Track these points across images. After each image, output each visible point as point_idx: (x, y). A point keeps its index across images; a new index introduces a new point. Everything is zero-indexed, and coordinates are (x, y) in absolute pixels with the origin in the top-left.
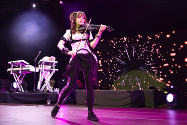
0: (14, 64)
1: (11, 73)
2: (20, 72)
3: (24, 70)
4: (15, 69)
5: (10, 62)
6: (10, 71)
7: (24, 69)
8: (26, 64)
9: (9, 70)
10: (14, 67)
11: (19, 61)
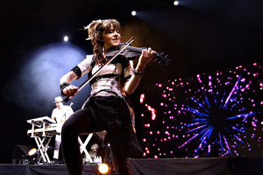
0: (35, 123)
1: (32, 136)
2: (44, 135)
3: (49, 132)
4: (37, 131)
5: (29, 121)
6: (30, 134)
7: (49, 129)
8: (51, 123)
9: (29, 132)
10: (36, 128)
11: (41, 119)
